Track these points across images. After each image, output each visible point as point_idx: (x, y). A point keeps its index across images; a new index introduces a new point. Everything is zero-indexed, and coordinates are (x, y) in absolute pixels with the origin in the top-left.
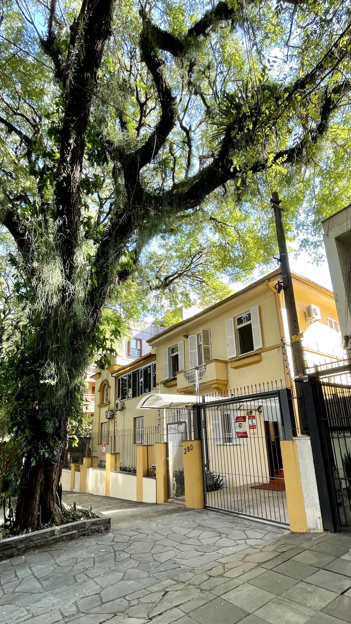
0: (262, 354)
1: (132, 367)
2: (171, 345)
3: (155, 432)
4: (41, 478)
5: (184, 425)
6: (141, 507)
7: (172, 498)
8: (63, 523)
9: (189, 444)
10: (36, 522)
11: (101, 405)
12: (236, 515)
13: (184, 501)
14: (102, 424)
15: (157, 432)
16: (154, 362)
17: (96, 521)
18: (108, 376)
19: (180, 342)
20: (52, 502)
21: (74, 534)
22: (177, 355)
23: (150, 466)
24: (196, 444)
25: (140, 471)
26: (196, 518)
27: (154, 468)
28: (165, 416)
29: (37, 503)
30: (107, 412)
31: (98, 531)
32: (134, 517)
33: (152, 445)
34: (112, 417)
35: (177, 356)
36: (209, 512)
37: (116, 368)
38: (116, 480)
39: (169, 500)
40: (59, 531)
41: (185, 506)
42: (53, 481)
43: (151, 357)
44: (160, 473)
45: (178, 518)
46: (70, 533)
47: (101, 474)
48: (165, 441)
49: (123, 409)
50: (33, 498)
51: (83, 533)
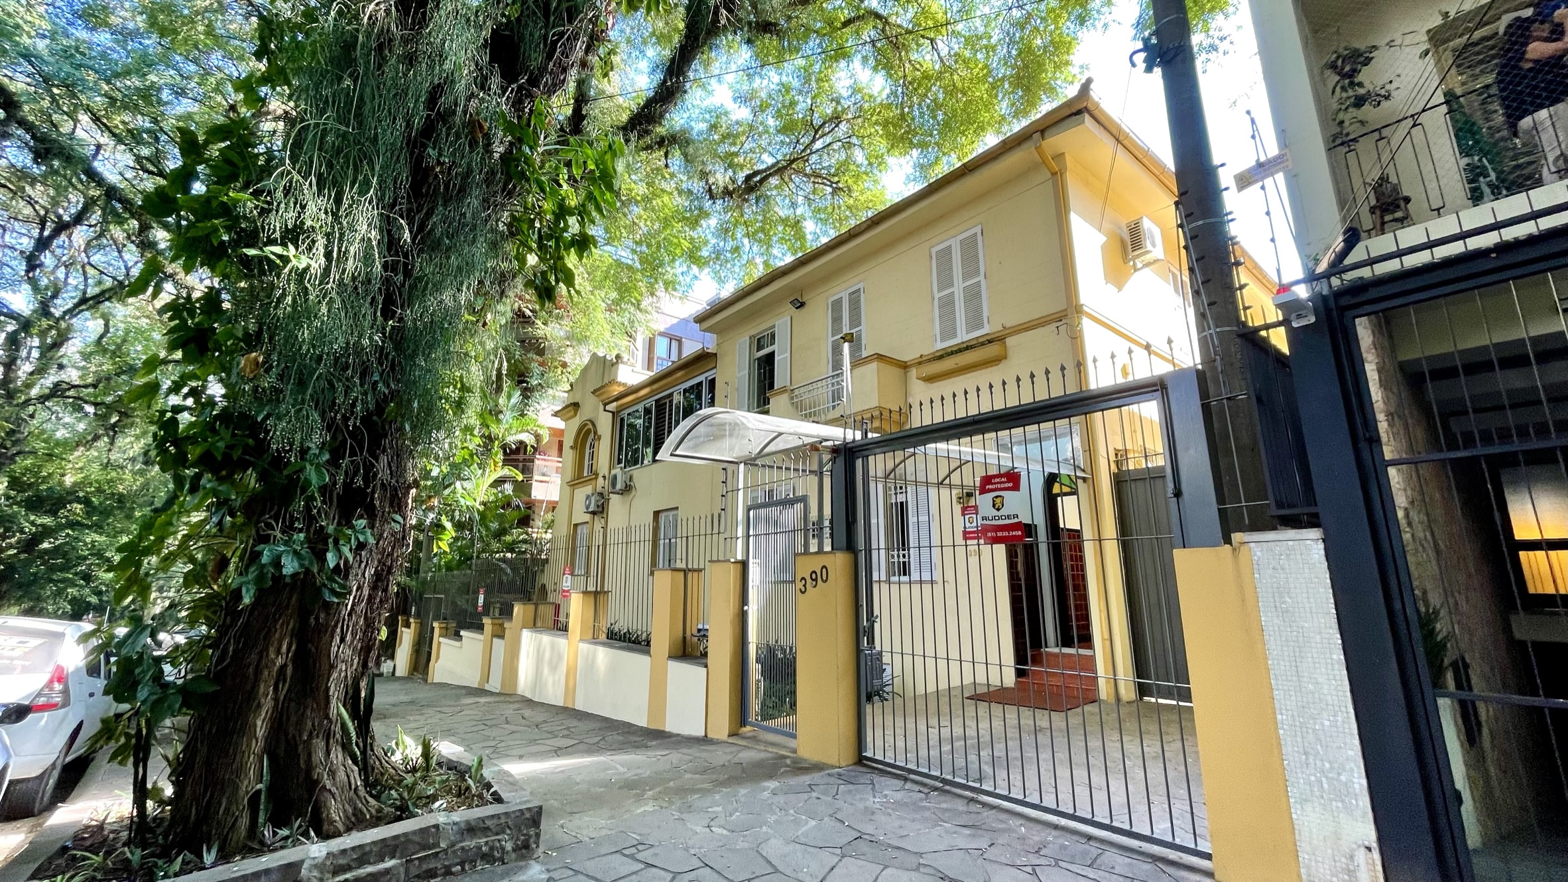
0: (1010, 341)
1: (655, 386)
2: (758, 327)
3: (709, 531)
4: (281, 655)
5: (799, 507)
6: (657, 747)
7: (753, 725)
8: (357, 822)
9: (815, 564)
10: (244, 822)
11: (576, 480)
12: (968, 793)
13: (794, 736)
14: (576, 525)
15: (716, 531)
16: (710, 375)
17: (483, 820)
18: (597, 409)
19: (781, 321)
20: (319, 744)
21: (387, 871)
22: (773, 353)
23: (692, 629)
24: (839, 563)
25: (661, 641)
26: (840, 804)
27: (703, 635)
28: (741, 486)
29: (257, 746)
30: (588, 497)
31: (488, 858)
32: (634, 787)
33: (699, 570)
34: (600, 510)
35: (770, 358)
36: (877, 779)
37: (616, 390)
38: (591, 665)
39: (744, 729)
40: (319, 867)
41: (795, 751)
42: (332, 667)
43: (703, 359)
44: (720, 648)
45: (781, 799)
46: (370, 869)
47: (553, 646)
48: (739, 557)
49: (628, 489)
50: (245, 728)
51: (425, 867)
